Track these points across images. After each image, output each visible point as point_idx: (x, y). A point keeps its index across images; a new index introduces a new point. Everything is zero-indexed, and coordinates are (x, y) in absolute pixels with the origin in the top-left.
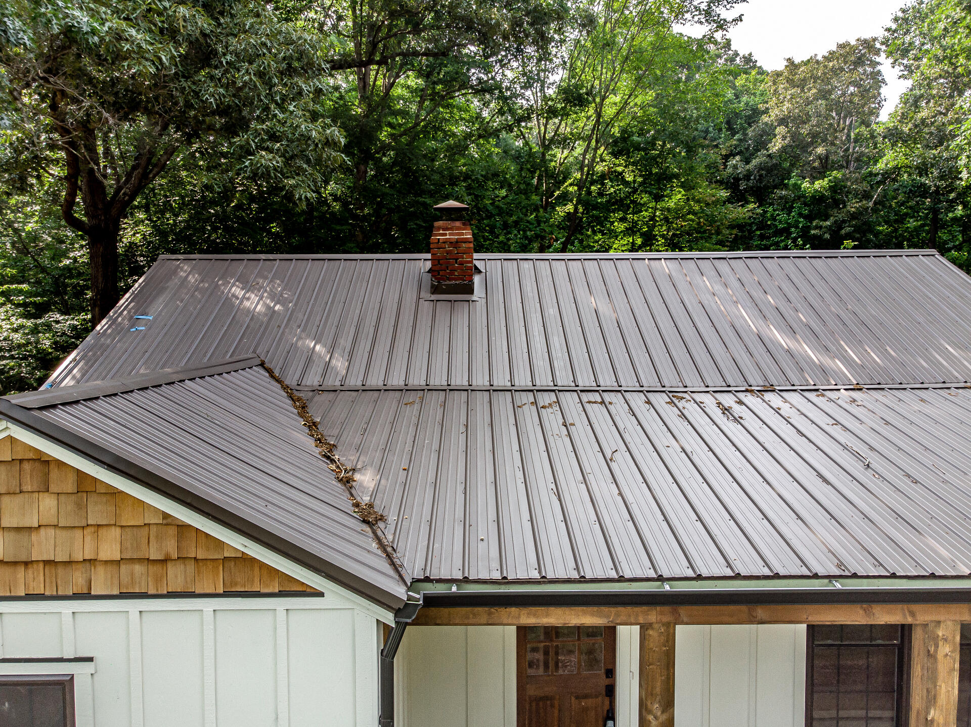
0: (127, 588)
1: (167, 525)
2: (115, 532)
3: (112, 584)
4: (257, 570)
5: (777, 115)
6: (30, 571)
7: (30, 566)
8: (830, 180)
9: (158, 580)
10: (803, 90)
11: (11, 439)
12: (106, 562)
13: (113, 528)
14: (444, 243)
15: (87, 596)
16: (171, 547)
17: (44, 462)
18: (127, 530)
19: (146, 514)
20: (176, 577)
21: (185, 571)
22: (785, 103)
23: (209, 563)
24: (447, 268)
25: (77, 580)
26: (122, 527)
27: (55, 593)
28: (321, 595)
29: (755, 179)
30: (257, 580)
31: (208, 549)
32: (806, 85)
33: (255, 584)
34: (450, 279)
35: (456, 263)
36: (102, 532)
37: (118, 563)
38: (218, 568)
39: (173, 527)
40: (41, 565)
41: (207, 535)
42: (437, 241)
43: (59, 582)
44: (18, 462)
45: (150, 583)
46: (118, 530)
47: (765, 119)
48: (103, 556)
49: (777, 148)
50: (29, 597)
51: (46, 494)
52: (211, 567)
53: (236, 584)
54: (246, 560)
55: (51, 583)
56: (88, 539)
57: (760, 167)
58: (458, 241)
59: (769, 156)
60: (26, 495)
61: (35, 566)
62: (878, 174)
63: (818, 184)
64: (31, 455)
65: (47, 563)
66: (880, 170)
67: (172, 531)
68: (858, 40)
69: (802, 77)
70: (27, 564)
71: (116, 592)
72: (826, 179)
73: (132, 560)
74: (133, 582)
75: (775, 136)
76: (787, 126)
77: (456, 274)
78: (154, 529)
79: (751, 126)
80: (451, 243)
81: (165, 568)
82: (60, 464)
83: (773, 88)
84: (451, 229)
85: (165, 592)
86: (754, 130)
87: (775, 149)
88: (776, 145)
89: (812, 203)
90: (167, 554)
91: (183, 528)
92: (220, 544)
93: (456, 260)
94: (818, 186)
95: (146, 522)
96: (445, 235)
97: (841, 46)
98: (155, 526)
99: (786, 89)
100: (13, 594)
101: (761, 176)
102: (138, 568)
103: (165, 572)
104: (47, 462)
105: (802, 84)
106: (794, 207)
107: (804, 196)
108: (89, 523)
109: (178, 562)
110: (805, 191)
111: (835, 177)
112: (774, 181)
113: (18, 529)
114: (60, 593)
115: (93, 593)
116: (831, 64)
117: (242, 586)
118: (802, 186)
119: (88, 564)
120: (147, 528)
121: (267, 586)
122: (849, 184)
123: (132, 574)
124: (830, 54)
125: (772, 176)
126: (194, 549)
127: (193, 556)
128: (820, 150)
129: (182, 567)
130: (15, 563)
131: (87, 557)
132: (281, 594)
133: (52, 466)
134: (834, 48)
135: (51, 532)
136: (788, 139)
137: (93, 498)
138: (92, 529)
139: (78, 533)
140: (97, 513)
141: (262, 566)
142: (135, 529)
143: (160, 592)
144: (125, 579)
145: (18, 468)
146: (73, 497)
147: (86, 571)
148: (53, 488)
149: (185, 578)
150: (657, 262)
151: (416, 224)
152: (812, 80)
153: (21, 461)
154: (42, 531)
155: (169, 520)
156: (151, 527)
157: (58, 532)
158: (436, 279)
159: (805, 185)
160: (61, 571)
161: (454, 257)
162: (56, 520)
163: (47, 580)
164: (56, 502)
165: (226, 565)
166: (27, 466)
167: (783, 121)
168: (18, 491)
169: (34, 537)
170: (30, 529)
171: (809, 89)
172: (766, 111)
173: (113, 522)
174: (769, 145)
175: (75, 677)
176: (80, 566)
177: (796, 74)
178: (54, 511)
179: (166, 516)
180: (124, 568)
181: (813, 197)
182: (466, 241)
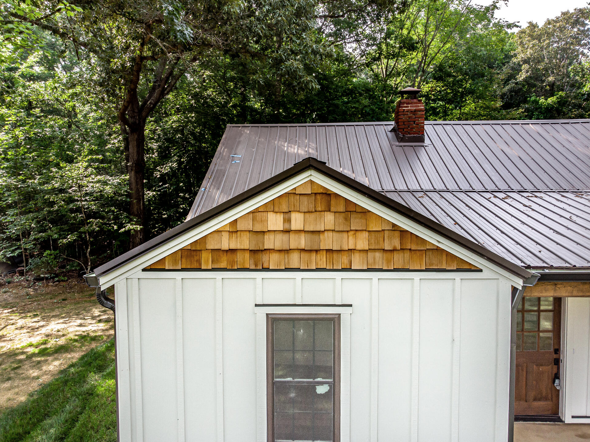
0: (371, 266)
1: (394, 230)
2: (366, 234)
3: (363, 263)
4: (444, 257)
5: (522, 58)
6: (319, 256)
7: (318, 252)
8: (557, 97)
9: (388, 262)
10: (539, 41)
11: (311, 182)
12: (360, 251)
13: (364, 232)
14: (407, 111)
15: (350, 270)
16: (397, 243)
17: (328, 195)
18: (373, 233)
19: (383, 225)
20: (399, 260)
21: (404, 257)
22: (529, 50)
23: (417, 251)
24: (409, 126)
25: (344, 260)
26: (369, 231)
27: (332, 268)
28: (481, 271)
29: (507, 98)
30: (444, 262)
31: (417, 244)
32: (541, 38)
33: (443, 263)
34: (410, 134)
35: (414, 124)
36: (359, 234)
37: (366, 251)
38: (422, 255)
39: (398, 232)
40: (325, 252)
41: (417, 236)
42: (403, 111)
43: (334, 262)
44: (314, 195)
45: (384, 263)
46: (367, 233)
47: (514, 60)
48: (359, 247)
49: (522, 78)
50: (318, 270)
51: (328, 213)
52: (418, 254)
53: (432, 264)
54: (438, 250)
55: (330, 262)
56: (350, 238)
57: (511, 91)
58: (415, 111)
59: (516, 83)
60: (318, 213)
61: (321, 252)
62: (585, 94)
63: (550, 100)
64: (321, 191)
65: (327, 251)
66: (586, 92)
67: (397, 234)
68: (575, 9)
69: (539, 33)
70: (317, 251)
71: (365, 268)
72: (555, 97)
73: (374, 250)
74: (374, 263)
75: (521, 70)
76: (529, 64)
77: (414, 130)
78: (386, 232)
79: (504, 65)
80: (411, 111)
81: (392, 255)
82: (337, 195)
83: (519, 41)
84: (411, 103)
85: (393, 269)
86: (507, 68)
87: (521, 79)
88: (522, 76)
89: (546, 112)
90: (395, 247)
91: (403, 233)
92: (424, 241)
93: (414, 122)
94: (550, 101)
95: (383, 229)
96: (408, 107)
97: (563, 14)
98: (387, 231)
99: (529, 41)
100: (309, 268)
101: (511, 96)
102: (378, 255)
103: (392, 256)
104: (329, 195)
105: (539, 38)
106: (534, 115)
107: (541, 108)
108: (352, 229)
109: (400, 252)
110: (541, 104)
111: (561, 96)
112: (520, 99)
113: (313, 232)
114: (334, 268)
115: (352, 268)
116: (558, 24)
117: (436, 266)
118: (540, 101)
119: (350, 252)
120: (383, 232)
121: (450, 266)
122: (570, 99)
123: (374, 259)
124: (557, 18)
125: (518, 96)
126: (409, 244)
127: (409, 248)
128: (551, 79)
129: (402, 254)
130: (310, 251)
131: (350, 248)
132: (458, 270)
133: (332, 196)
134: (559, 15)
135: (331, 234)
136: (530, 72)
137: (353, 215)
138: (352, 233)
139: (345, 235)
140: (356, 223)
141: (448, 254)
142: (376, 233)
143: (389, 268)
144: (371, 260)
145: (314, 198)
146: (343, 214)
147: (349, 256)
148: (333, 209)
149: (404, 260)
150: (527, 125)
151: (333, 117)
152: (546, 35)
153: (316, 194)
154: (326, 233)
155: (396, 228)
156: (385, 232)
157: (335, 234)
158: (402, 133)
159: (542, 100)
160: (335, 255)
161: (413, 120)
162: (334, 227)
163: (328, 261)
164: (334, 217)
165: (427, 253)
166: (319, 197)
167: (526, 61)
168: (314, 211)
169: (322, 236)
170: (319, 232)
171: (544, 41)
172: (515, 55)
173: (365, 229)
174: (517, 76)
175: (341, 315)
176: (346, 253)
177: (535, 31)
178: (333, 222)
179: (394, 225)
180: (370, 254)
181: (547, 108)
182: (421, 110)
